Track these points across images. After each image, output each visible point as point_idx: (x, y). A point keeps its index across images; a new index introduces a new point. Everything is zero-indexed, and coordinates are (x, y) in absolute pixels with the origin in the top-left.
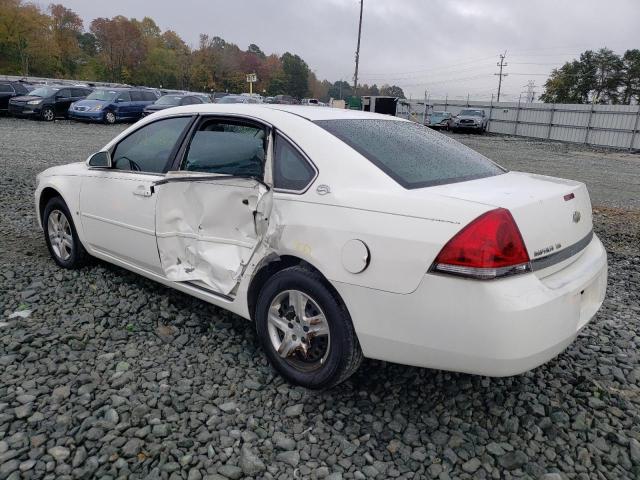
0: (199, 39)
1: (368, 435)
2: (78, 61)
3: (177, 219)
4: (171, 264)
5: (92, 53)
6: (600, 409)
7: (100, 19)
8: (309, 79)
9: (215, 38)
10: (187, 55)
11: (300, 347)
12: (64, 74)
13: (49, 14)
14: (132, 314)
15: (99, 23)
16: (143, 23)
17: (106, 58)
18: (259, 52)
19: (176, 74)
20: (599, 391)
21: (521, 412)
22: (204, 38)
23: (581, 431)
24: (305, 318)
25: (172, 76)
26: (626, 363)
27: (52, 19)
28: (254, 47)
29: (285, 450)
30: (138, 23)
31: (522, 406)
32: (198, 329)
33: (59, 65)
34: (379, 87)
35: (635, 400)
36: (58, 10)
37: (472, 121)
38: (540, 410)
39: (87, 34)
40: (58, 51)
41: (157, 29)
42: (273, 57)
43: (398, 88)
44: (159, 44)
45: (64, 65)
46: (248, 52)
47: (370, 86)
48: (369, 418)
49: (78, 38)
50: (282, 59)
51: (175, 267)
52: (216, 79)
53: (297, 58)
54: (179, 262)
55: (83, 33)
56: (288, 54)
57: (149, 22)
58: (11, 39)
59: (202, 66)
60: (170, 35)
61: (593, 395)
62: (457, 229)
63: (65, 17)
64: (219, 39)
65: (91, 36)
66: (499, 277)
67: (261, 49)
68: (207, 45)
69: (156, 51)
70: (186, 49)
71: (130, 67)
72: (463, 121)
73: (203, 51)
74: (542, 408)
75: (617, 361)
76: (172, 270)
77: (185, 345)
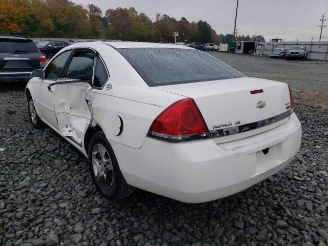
0: (156, 16)
1: (126, 229)
2: (100, 30)
3: (64, 104)
4: (63, 128)
5: (106, 26)
6: (283, 228)
7: (110, 10)
8: (211, 34)
9: (164, 15)
10: (150, 24)
11: (103, 176)
12: (92, 37)
13: (88, 9)
14: (49, 152)
15: (109, 11)
16: (130, 10)
17: (112, 28)
18: (186, 21)
19: (144, 35)
20: (288, 216)
21: (228, 225)
22: (158, 15)
23: (262, 241)
24: (104, 160)
25: (143, 36)
26: (319, 200)
27: (89, 11)
28: (183, 18)
29: (77, 233)
30: (127, 10)
31: (231, 222)
32: (75, 162)
33: (91, 32)
34: (251, 37)
35: (312, 224)
36: (91, 7)
37: (297, 53)
38: (241, 225)
39: (104, 17)
40: (90, 26)
41: (136, 13)
42: (193, 23)
43: (261, 37)
44: (137, 19)
45: (93, 32)
46: (181, 21)
47: (245, 36)
48: (132, 219)
49: (100, 20)
50: (197, 24)
51: (65, 129)
52: (164, 36)
53: (205, 23)
54: (67, 127)
55: (102, 17)
56: (201, 21)
57: (133, 9)
58: (70, 22)
59: (157, 30)
60: (142, 15)
61: (282, 218)
62: (162, 110)
63: (95, 9)
64: (166, 15)
65: (106, 18)
66: (184, 140)
67: (187, 20)
68: (160, 19)
69: (135, 23)
70: (150, 21)
71: (123, 32)
72: (292, 53)
73: (158, 21)
74: (243, 224)
75: (314, 197)
76: (64, 130)
77: (65, 170)
